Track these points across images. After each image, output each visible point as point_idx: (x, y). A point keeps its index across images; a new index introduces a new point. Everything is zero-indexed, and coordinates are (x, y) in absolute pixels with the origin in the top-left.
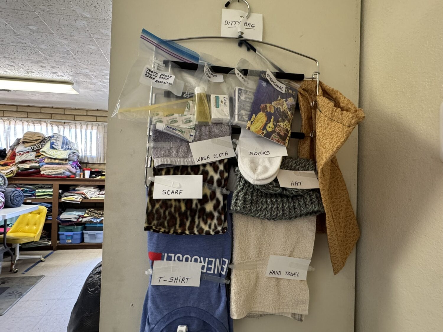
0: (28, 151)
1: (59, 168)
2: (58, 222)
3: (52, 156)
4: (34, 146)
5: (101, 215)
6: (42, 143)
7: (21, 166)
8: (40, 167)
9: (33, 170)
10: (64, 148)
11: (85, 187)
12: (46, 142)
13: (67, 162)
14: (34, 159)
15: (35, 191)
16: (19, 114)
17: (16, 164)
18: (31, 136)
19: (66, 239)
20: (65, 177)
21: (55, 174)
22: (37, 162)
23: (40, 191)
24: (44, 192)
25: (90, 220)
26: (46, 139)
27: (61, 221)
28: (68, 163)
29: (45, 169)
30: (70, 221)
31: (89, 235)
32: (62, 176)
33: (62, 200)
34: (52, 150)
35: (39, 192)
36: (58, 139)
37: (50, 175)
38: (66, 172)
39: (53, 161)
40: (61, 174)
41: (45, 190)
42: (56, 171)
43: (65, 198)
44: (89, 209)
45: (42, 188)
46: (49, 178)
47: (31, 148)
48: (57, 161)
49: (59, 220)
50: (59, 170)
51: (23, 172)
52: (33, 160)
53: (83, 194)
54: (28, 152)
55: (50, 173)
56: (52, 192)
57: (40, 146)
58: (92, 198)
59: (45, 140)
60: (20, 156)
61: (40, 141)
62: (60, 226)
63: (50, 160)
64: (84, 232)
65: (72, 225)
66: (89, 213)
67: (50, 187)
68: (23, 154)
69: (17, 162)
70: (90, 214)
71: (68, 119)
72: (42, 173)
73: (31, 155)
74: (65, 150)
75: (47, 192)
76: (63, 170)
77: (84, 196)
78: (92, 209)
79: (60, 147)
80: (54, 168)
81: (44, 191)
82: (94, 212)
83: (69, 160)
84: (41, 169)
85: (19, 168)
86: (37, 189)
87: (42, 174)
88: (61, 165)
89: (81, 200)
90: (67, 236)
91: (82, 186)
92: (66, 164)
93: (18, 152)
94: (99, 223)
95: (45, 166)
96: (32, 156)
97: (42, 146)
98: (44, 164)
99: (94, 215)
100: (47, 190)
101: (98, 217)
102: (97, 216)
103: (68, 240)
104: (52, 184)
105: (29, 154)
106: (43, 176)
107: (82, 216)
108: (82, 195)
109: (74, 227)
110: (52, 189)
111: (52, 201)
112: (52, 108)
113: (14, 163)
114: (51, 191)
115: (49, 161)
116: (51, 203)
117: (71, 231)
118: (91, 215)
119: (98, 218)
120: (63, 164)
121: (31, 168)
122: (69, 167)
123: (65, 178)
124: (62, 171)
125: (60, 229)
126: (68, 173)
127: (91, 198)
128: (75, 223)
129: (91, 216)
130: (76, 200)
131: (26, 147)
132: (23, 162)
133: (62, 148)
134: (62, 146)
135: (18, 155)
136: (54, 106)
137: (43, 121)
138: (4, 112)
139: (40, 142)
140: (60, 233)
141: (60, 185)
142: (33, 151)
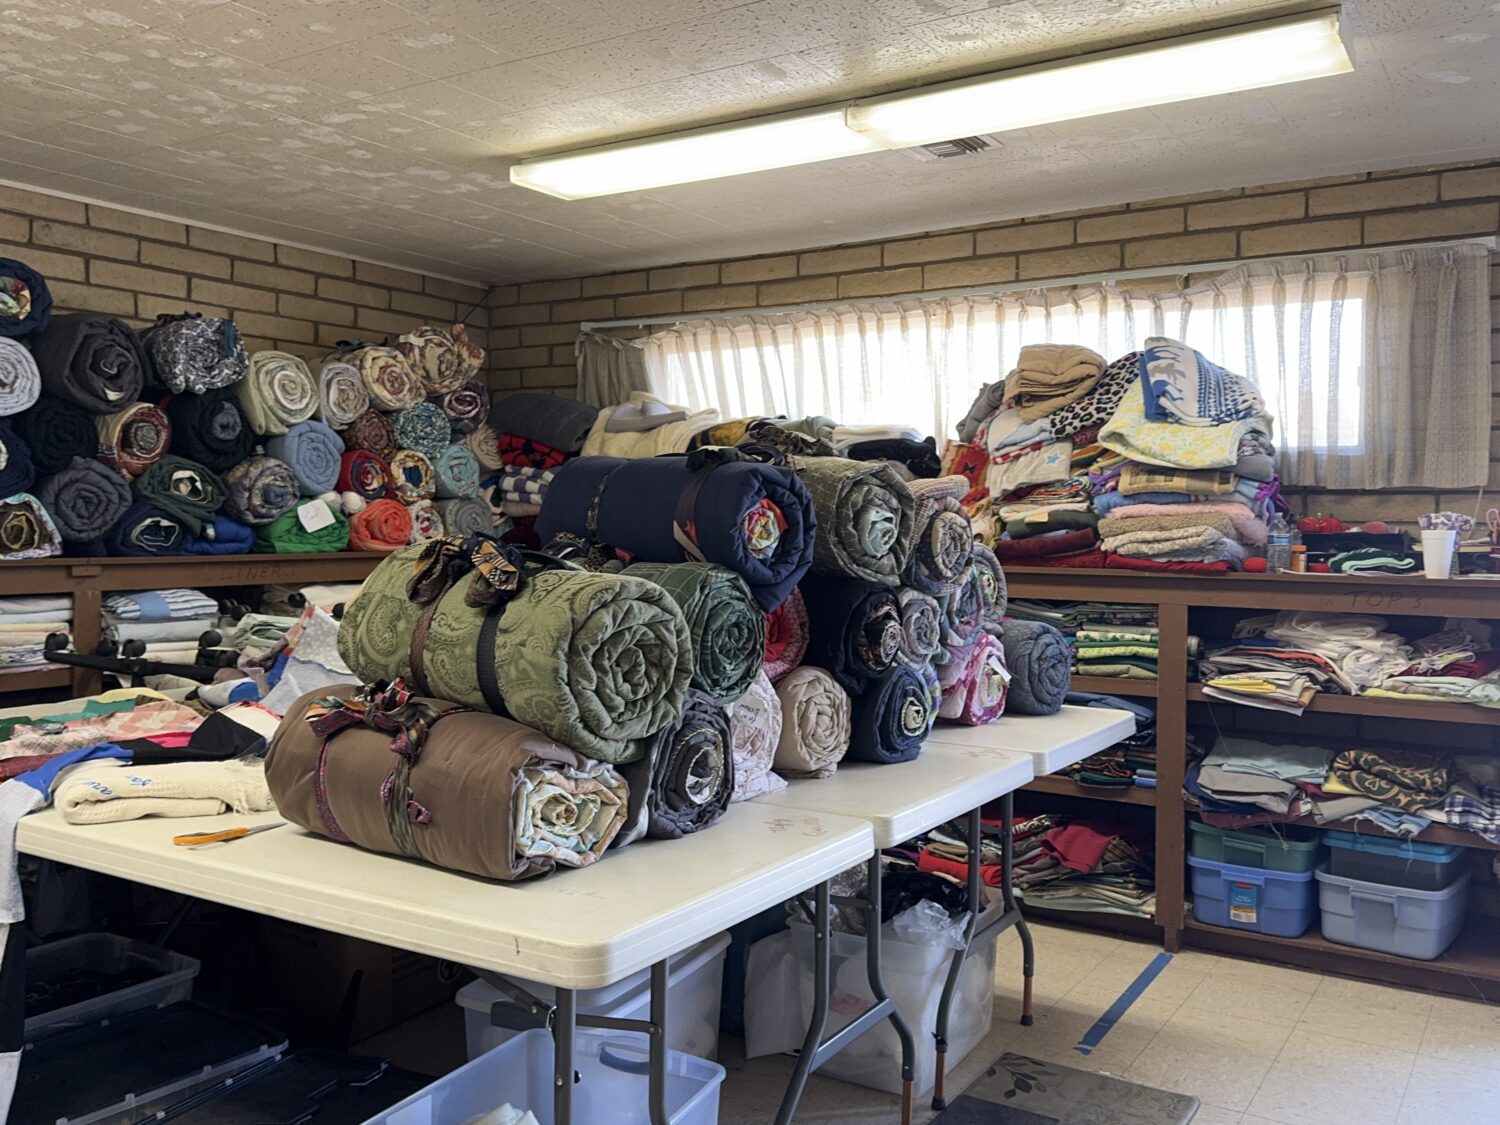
0: (1037, 439)
1: (1187, 521)
2: (1187, 803)
3: (1154, 456)
4: (1064, 414)
5: (1423, 796)
6: (1097, 396)
7: (1011, 513)
8: (1098, 518)
9: (1063, 532)
10: (1213, 413)
11: (1323, 626)
12: (1114, 388)
13: (1230, 487)
14: (1064, 476)
15: (1074, 635)
16: (985, 270)
17: (990, 504)
18: (1052, 367)
19: (1230, 899)
20: (1223, 567)
21: (1173, 553)
22: (1077, 495)
23: (1094, 635)
24: (1115, 642)
25: (1360, 817)
26: (1115, 371)
27: (1204, 799)
28: (1236, 491)
29: (1121, 524)
30: (1252, 805)
31: (1353, 898)
32: (1208, 560)
33: (1206, 690)
34: (1155, 425)
35: (1091, 642)
36: (1178, 366)
37: (1147, 556)
38: (1225, 539)
39: (1160, 482)
40: (1200, 550)
41: (1118, 635)
42: (1176, 533)
43: (1222, 681)
44: (1353, 754)
45: (1101, 621)
46: (1139, 570)
47: (1053, 424)
48: (1180, 483)
49: (1193, 794)
50: (1192, 530)
51: (1023, 541)
52: (1061, 482)
53: (1318, 666)
54: (1037, 446)
55: (1144, 548)
56: (1152, 644)
57: (1092, 409)
58: (1370, 692)
59: (1107, 380)
60: (1006, 465)
61: (1089, 383)
62: (1195, 826)
63: (1143, 478)
64: (1322, 877)
65: (1262, 830)
66: (1354, 774)
67: (1138, 616)
68: (1018, 457)
69: (995, 493)
70: (1361, 781)
71: (1206, 256)
72: (1108, 545)
73: (1052, 460)
74: (1221, 421)
75: (1127, 644)
76: (1211, 530)
77: (1322, 677)
78: (1367, 756)
79: (1194, 407)
80: (1165, 522)
81: (1115, 639)
82: (1381, 775)
83: (1241, 477)
84: (1102, 525)
85: (1003, 525)
86: (1080, 626)
87: (1106, 552)
88: (1197, 501)
89: (1306, 699)
90: (1233, 887)
91: (1308, 618)
92: (1225, 498)
93: (997, 450)
94: (1414, 841)
95: (1118, 512)
96: (1055, 462)
97: (1098, 410)
98: (1113, 498)
99: (1382, 791)
100: (1129, 635)
101: (1409, 804)
102: (1404, 800)
103: (1237, 907)
104: (1156, 605)
105: (1046, 453)
106: (1111, 559)
107: (1311, 789)
108: (1313, 671)
109: (1271, 841)
110: (1155, 630)
111: (1156, 694)
112: (1128, 209)
113: (984, 502)
114: (1147, 638)
115: (1142, 482)
116: (1147, 702)
117: (1256, 861)
118: (1368, 790)
119: (1406, 810)
120: (1207, 498)
121: (1055, 522)
122: (1239, 511)
123: (1219, 572)
124: (1210, 533)
125: (1198, 841)
126: (1232, 546)
127: (1363, 688)
128: (1278, 820)
129: (1366, 794)
130: (1280, 693)
131: (1028, 422)
132: (1020, 494)
133: (1202, 413)
134: (1202, 399)
135: (999, 460)
136: (1137, 198)
137: (1084, 286)
138: (927, 268)
139: (1091, 393)
140: (1194, 861)
141: (1193, 611)
142: (1058, 440)
